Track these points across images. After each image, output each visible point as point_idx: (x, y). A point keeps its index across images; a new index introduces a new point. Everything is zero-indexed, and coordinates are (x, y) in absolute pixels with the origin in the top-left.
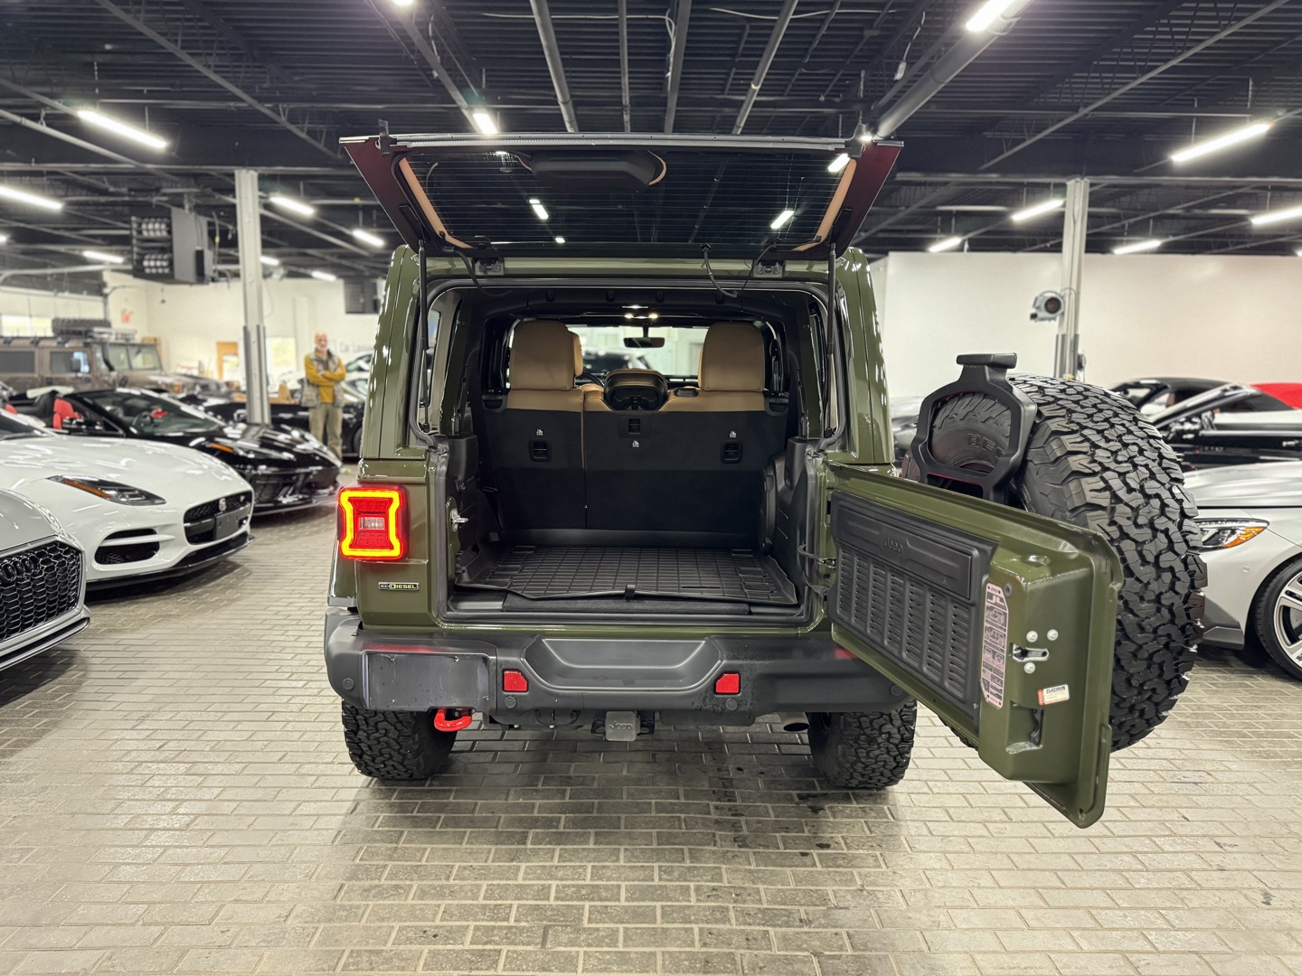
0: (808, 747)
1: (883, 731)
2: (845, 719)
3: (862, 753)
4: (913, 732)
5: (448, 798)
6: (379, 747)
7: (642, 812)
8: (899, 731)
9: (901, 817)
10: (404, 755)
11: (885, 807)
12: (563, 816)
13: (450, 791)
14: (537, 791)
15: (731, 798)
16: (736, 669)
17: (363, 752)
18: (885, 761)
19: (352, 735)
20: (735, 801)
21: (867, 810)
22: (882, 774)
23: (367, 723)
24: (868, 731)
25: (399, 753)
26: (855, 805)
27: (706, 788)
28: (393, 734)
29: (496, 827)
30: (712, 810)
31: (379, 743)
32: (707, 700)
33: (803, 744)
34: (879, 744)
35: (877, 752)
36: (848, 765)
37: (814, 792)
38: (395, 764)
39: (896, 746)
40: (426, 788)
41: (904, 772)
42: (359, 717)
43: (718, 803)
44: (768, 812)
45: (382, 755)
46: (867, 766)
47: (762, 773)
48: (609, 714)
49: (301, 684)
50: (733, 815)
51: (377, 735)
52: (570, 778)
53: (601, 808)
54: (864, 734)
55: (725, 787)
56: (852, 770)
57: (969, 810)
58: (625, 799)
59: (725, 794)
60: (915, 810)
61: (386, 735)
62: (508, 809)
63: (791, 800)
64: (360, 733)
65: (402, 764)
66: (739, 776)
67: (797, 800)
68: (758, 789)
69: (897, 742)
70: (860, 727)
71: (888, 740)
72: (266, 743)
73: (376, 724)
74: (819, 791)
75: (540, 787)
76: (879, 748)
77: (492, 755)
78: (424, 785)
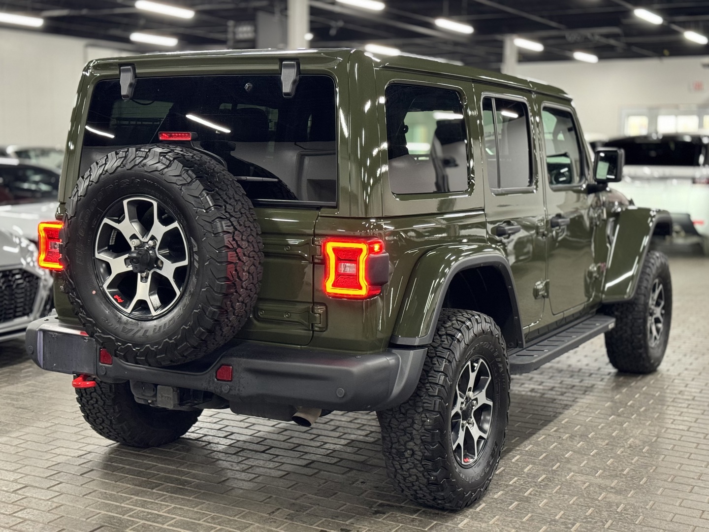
8: (420, 449)
32: (211, 384)
69: (420, 458)
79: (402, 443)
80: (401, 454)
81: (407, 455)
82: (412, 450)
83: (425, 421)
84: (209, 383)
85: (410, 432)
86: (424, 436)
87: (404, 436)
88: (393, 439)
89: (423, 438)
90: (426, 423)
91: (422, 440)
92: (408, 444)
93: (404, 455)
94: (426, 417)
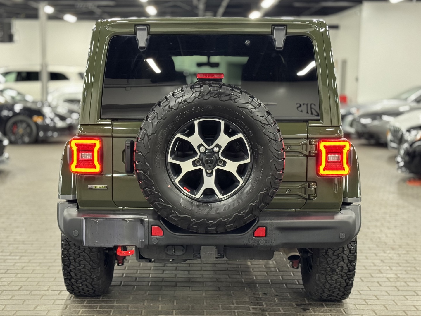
0: (303, 286)
1: (339, 265)
2: (320, 260)
3: (329, 278)
4: (355, 266)
5: (113, 303)
6: (80, 274)
7: (214, 309)
8: (347, 266)
9: (349, 312)
10: (93, 279)
11: (342, 309)
12: (174, 311)
13: (114, 301)
14: (159, 301)
15: (261, 305)
16: (264, 225)
17: (72, 277)
18: (340, 282)
19: (67, 268)
20: (263, 306)
21: (332, 310)
22: (339, 290)
23: (75, 261)
24: (331, 266)
25: (90, 277)
26: (326, 308)
27: (248, 301)
28: (88, 267)
29: (141, 314)
30: (251, 309)
31: (80, 272)
32: (250, 240)
33: (299, 284)
34: (337, 273)
35: (336, 277)
36: (322, 285)
37: (304, 303)
38: (88, 284)
39: (346, 273)
40: (101, 299)
41: (350, 289)
42: (71, 258)
43: (254, 307)
44: (280, 310)
45: (81, 279)
46: (331, 285)
47: (277, 295)
48: (202, 247)
49: (18, 258)
50: (262, 311)
51: (80, 267)
52: (175, 296)
53: (193, 307)
54: (330, 267)
55: (258, 301)
56: (323, 288)
57: (386, 311)
58: (205, 304)
59: (258, 303)
60: (357, 310)
61: (84, 267)
62: (145, 308)
63: (292, 306)
64: (71, 266)
65: (91, 284)
66: (264, 297)
67: (295, 306)
68: (275, 301)
69: (346, 271)
70: (327, 263)
71: (341, 270)
72: (9, 282)
73: (80, 262)
74: (307, 302)
75: (160, 299)
76: (337, 275)
77: (132, 287)
78: (99, 299)
79: (336, 263)
80: (333, 271)
81: (337, 270)
82: (342, 267)
83: (351, 248)
84: (249, 240)
85: (341, 256)
86: (351, 257)
87: (337, 259)
88: (329, 262)
89: (349, 258)
90: (351, 250)
91: (349, 260)
92: (339, 263)
93: (336, 271)
94: (352, 246)
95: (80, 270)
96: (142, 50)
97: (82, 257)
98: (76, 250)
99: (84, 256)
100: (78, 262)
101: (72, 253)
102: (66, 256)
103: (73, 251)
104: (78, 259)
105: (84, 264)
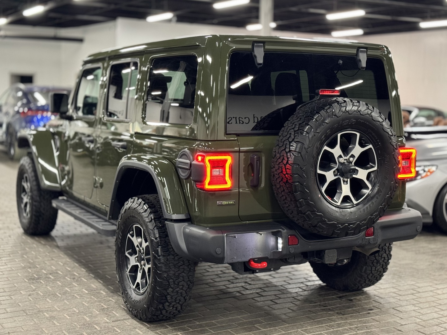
95: (177, 292)
96: (259, 66)
97: (181, 278)
98: (176, 271)
99: (183, 277)
100: (177, 283)
101: (172, 275)
102: (165, 279)
103: (173, 273)
104: (177, 281)
105: (183, 285)
